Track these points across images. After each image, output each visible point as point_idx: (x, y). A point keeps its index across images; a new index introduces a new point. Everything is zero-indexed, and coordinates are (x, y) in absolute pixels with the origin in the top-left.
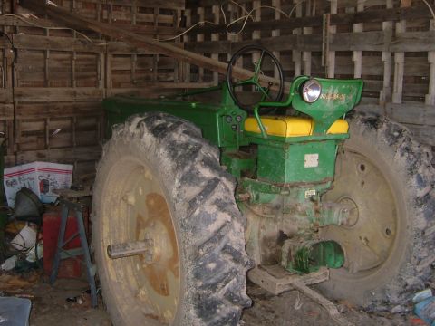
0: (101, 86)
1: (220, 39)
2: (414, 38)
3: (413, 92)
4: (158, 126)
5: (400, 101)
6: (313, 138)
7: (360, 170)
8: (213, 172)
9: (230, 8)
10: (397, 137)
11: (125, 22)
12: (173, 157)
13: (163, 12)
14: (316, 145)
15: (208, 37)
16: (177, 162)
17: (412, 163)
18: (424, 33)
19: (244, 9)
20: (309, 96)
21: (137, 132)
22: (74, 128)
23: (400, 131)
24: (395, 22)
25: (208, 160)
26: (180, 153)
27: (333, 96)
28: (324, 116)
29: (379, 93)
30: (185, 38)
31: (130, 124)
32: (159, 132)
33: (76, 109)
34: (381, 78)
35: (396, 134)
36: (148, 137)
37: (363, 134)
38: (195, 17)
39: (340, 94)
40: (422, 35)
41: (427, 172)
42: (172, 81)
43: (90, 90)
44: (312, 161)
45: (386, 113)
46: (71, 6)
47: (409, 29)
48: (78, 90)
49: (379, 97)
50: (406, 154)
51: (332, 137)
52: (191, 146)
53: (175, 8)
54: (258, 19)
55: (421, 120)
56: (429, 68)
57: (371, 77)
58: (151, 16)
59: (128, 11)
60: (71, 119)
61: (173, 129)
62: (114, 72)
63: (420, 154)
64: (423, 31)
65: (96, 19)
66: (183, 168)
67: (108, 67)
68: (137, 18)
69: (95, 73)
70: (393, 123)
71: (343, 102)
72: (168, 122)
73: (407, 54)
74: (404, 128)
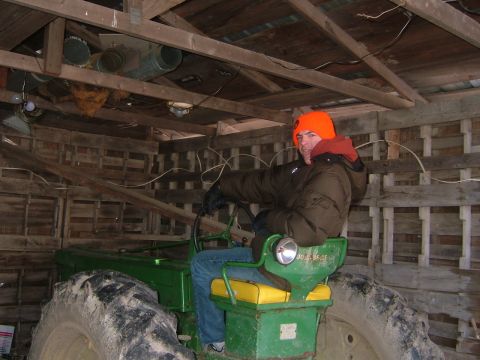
0: (57, 235)
1: (195, 188)
2: (403, 193)
3: (405, 251)
4: (105, 288)
5: (391, 262)
6: (290, 305)
7: (347, 340)
8: (167, 346)
9: (206, 155)
10: (389, 304)
11: (91, 165)
12: (120, 326)
13: (134, 156)
14: (293, 314)
15: (181, 185)
16: (123, 333)
17: (406, 334)
18: (414, 188)
19: (221, 156)
20: (283, 257)
21: (81, 293)
22: (21, 283)
23: (392, 297)
24: (382, 175)
25: (162, 330)
26: (127, 322)
27: (312, 257)
28: (302, 280)
29: (367, 252)
30: (157, 185)
31: (74, 284)
32: (105, 295)
33: (25, 260)
34: (369, 235)
35: (387, 300)
36: (93, 301)
37: (350, 299)
38: (169, 163)
39: (320, 255)
40: (412, 190)
41: (423, 346)
42: (139, 232)
43: (43, 239)
44: (288, 332)
45: (375, 275)
46: (31, 146)
47: (398, 183)
48: (29, 239)
49: (367, 256)
50: (399, 324)
51: (312, 304)
52: (142, 314)
53: (147, 152)
54: (236, 167)
55: (414, 283)
56: (421, 225)
57: (358, 234)
58: (120, 160)
59: (95, 154)
60: (19, 271)
61: (123, 292)
62: (73, 220)
63: (414, 324)
64: (412, 185)
65: (57, 161)
66: (130, 340)
67: (67, 213)
68: (104, 160)
69: (51, 220)
70: (384, 287)
71: (324, 263)
72: (118, 282)
73: (397, 210)
74: (396, 293)
